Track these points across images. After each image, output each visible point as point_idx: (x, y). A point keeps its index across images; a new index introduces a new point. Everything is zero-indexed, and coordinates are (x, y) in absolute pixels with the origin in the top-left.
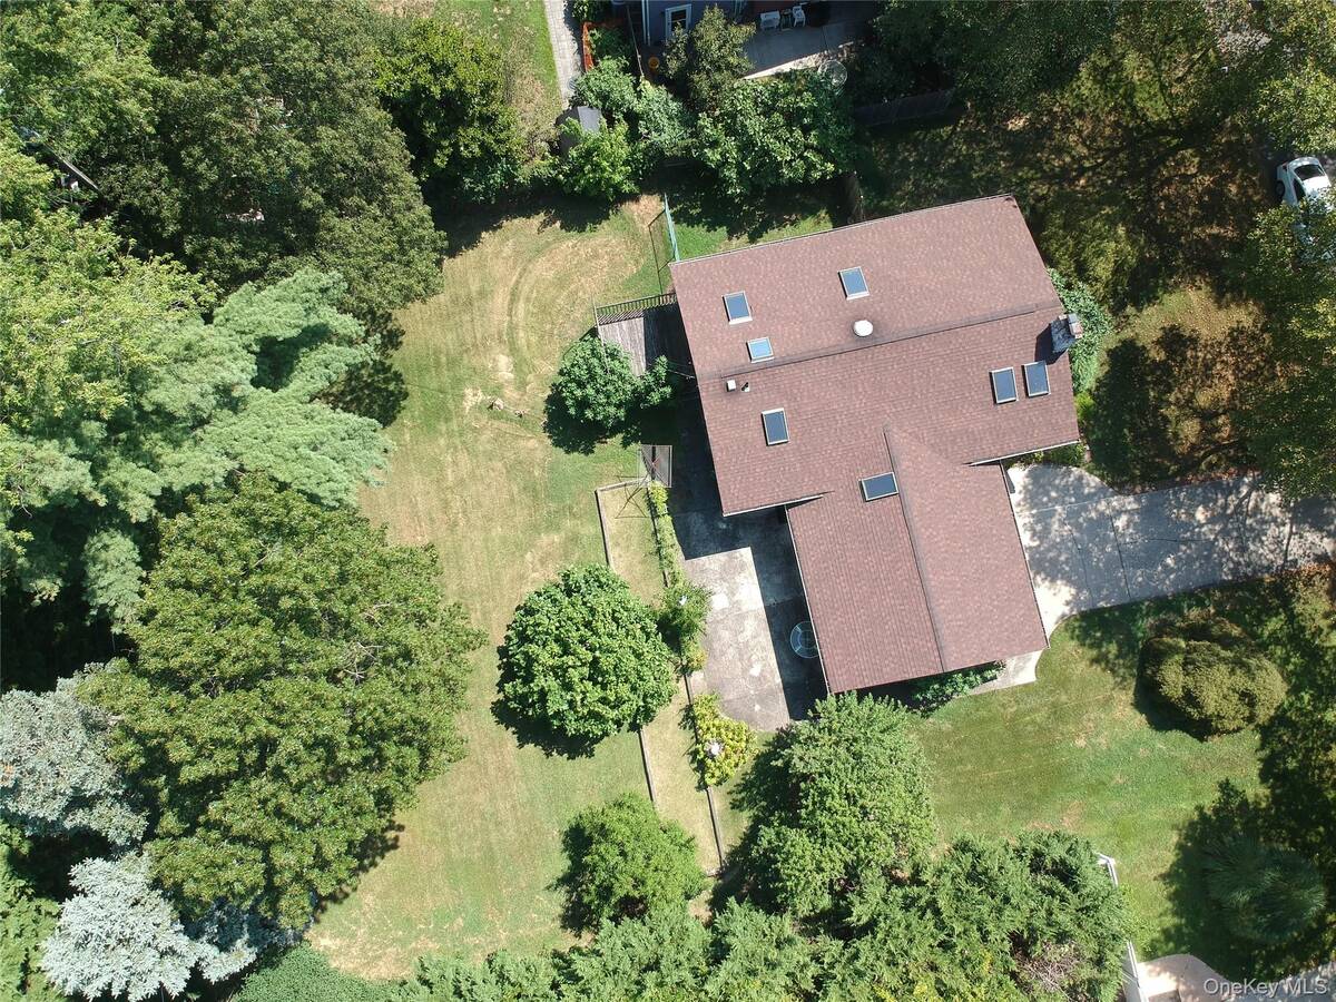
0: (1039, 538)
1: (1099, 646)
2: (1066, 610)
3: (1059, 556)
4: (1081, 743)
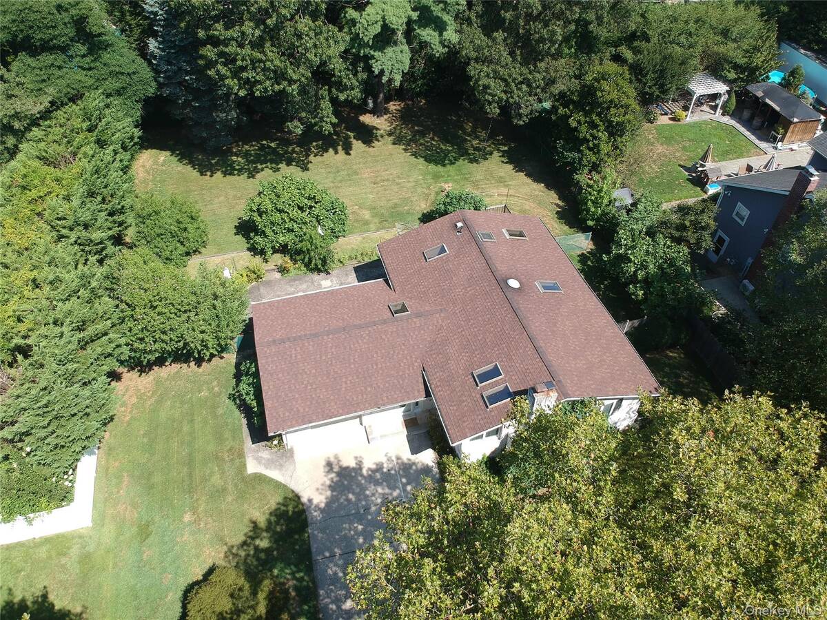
0: (370, 476)
1: (268, 529)
2: (304, 500)
3: (353, 493)
4: (187, 518)
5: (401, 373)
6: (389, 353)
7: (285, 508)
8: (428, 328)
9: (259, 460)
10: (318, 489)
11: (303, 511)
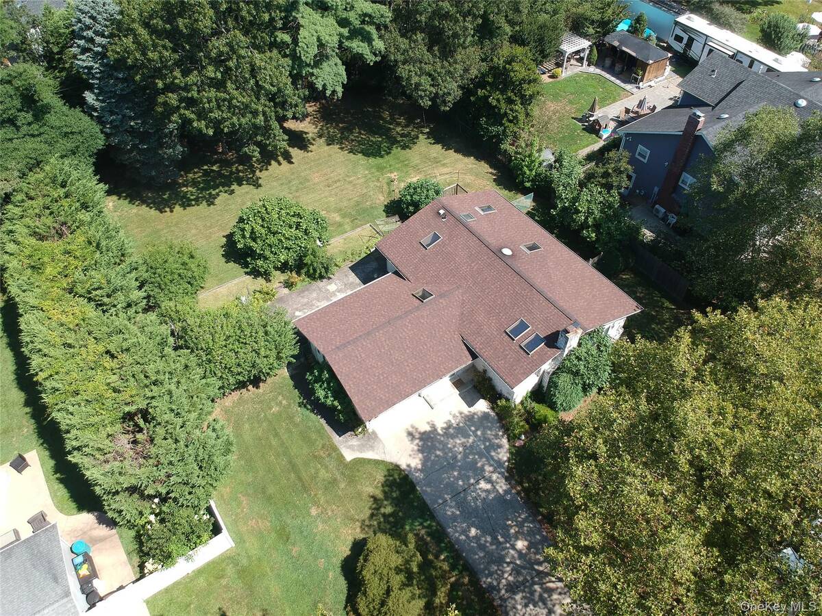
0: (445, 433)
1: (386, 498)
2: (404, 466)
3: (439, 450)
4: (314, 512)
5: (447, 347)
6: (432, 333)
7: (391, 478)
8: (454, 305)
9: (351, 448)
10: (410, 455)
11: (406, 477)
